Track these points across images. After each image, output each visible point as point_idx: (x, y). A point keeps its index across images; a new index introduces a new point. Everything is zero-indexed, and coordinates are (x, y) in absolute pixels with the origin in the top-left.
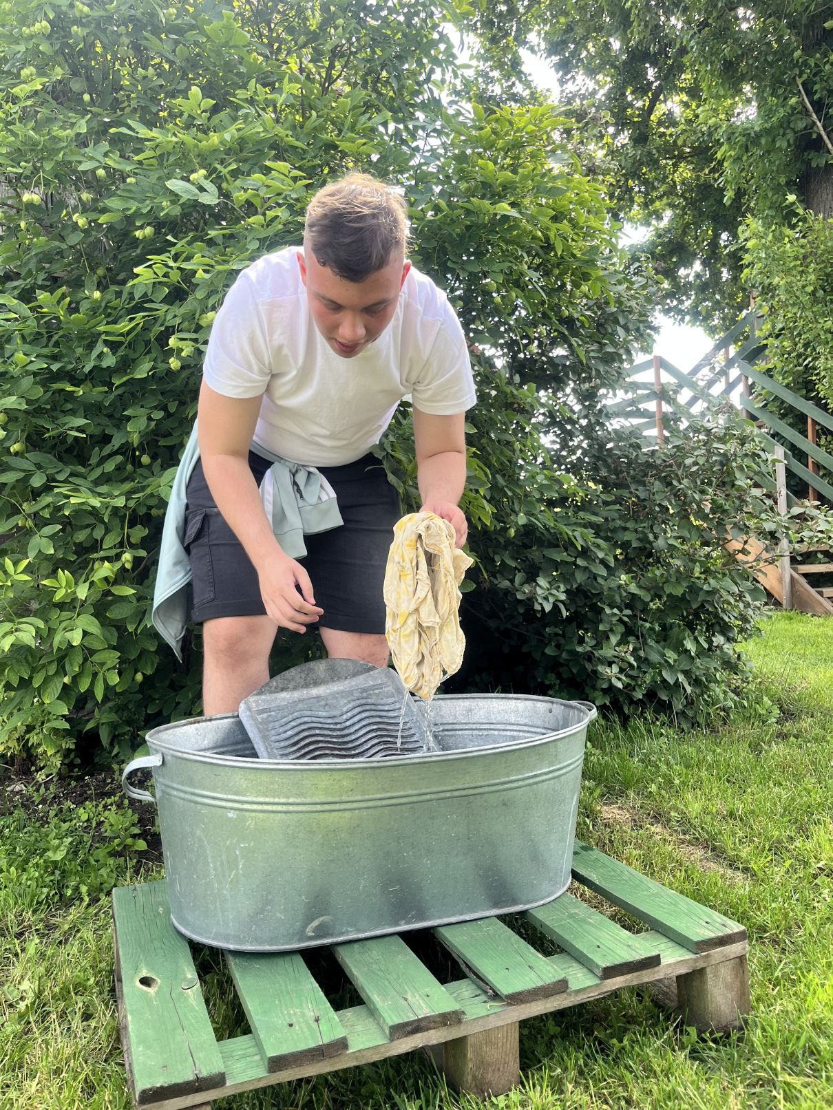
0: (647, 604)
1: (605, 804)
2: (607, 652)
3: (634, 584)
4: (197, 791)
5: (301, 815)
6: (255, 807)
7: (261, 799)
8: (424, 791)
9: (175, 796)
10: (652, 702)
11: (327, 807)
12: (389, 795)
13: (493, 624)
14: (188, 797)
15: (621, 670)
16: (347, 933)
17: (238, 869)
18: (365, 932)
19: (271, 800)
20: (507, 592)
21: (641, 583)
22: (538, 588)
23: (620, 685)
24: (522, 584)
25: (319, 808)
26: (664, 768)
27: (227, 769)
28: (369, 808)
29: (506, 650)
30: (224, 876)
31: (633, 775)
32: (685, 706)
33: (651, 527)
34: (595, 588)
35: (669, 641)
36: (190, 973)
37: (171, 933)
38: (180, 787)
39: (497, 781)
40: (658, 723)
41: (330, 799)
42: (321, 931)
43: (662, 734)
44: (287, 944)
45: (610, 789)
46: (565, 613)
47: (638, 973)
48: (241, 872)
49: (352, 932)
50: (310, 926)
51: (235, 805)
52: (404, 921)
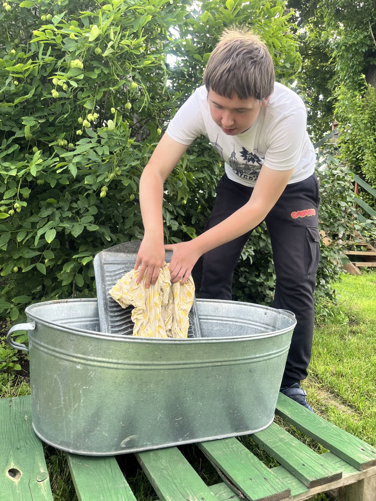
2: (271, 283)
4: (57, 349)
5: (125, 371)
6: (95, 364)
7: (100, 359)
8: (206, 361)
9: (41, 351)
12: (184, 362)
14: (50, 352)
16: (146, 445)
17: (80, 402)
18: (157, 445)
19: (107, 360)
25: (138, 367)
30: (70, 406)
34: (267, 250)
36: (43, 468)
37: (32, 435)
38: (46, 345)
41: (146, 363)
42: (130, 444)
44: (108, 451)
46: (251, 262)
47: (329, 484)
48: (82, 404)
49: (149, 445)
50: (124, 441)
51: (82, 361)
52: (181, 439)
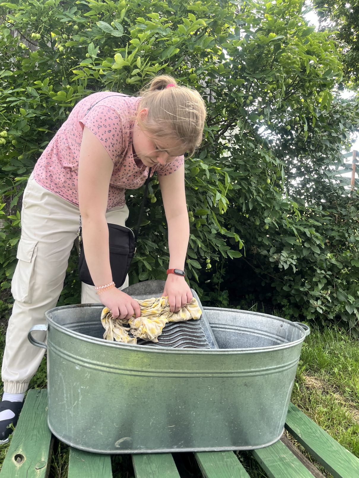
0: (340, 270)
1: (308, 375)
2: (316, 293)
3: (334, 259)
4: (62, 350)
5: (117, 375)
6: (91, 366)
7: (95, 362)
8: (195, 371)
10: (338, 321)
11: (133, 373)
12: (173, 371)
13: (257, 271)
15: (323, 303)
16: (140, 448)
17: (78, 401)
18: (151, 449)
19: (100, 363)
20: (265, 256)
21: (338, 258)
22: (281, 256)
23: (321, 312)
24: (273, 254)
25: (128, 372)
26: (343, 359)
27: (78, 340)
28: (159, 377)
29: (263, 285)
30: (71, 403)
31: (325, 360)
32: (356, 325)
33: (347, 230)
34: (312, 259)
35: (350, 290)
36: (44, 458)
39: (243, 370)
40: (340, 333)
41: (135, 369)
42: (124, 445)
43: (342, 339)
44: (103, 449)
45: (311, 367)
46: (295, 270)
48: (80, 403)
49: (143, 448)
50: (118, 442)
51: (81, 363)
52: (176, 446)
